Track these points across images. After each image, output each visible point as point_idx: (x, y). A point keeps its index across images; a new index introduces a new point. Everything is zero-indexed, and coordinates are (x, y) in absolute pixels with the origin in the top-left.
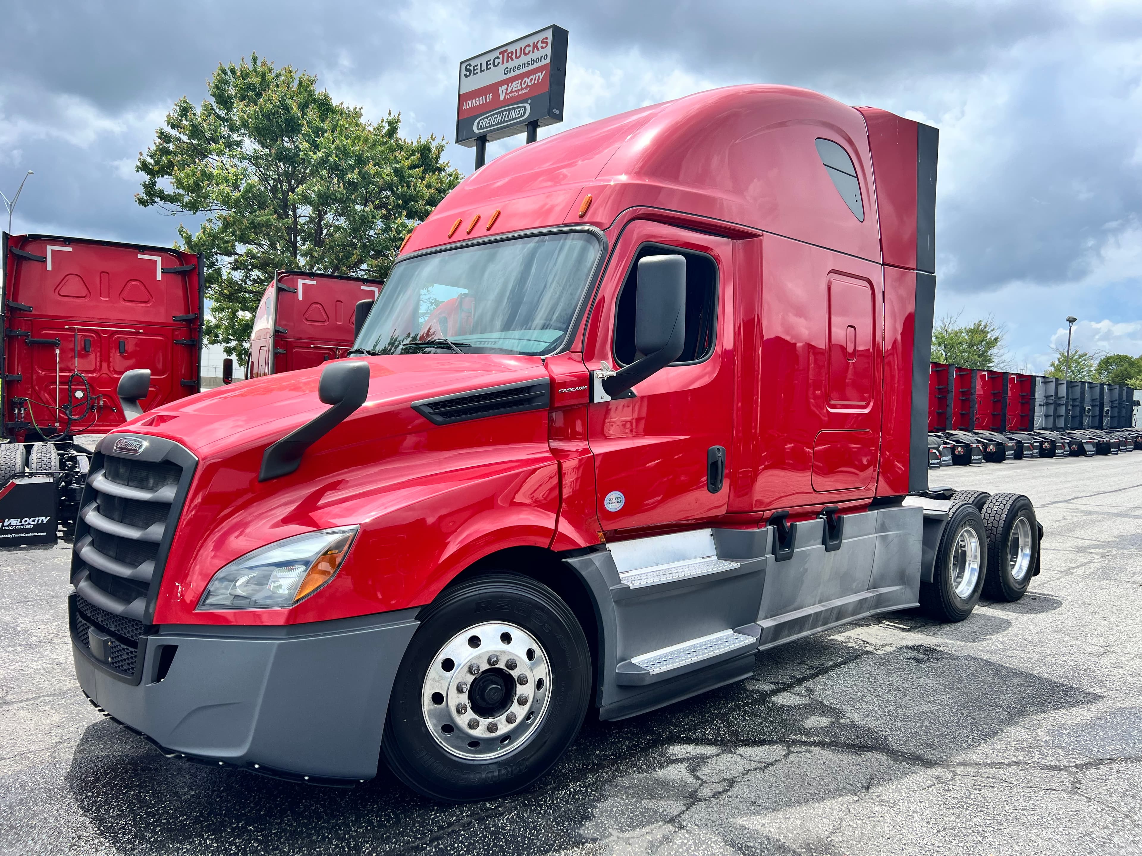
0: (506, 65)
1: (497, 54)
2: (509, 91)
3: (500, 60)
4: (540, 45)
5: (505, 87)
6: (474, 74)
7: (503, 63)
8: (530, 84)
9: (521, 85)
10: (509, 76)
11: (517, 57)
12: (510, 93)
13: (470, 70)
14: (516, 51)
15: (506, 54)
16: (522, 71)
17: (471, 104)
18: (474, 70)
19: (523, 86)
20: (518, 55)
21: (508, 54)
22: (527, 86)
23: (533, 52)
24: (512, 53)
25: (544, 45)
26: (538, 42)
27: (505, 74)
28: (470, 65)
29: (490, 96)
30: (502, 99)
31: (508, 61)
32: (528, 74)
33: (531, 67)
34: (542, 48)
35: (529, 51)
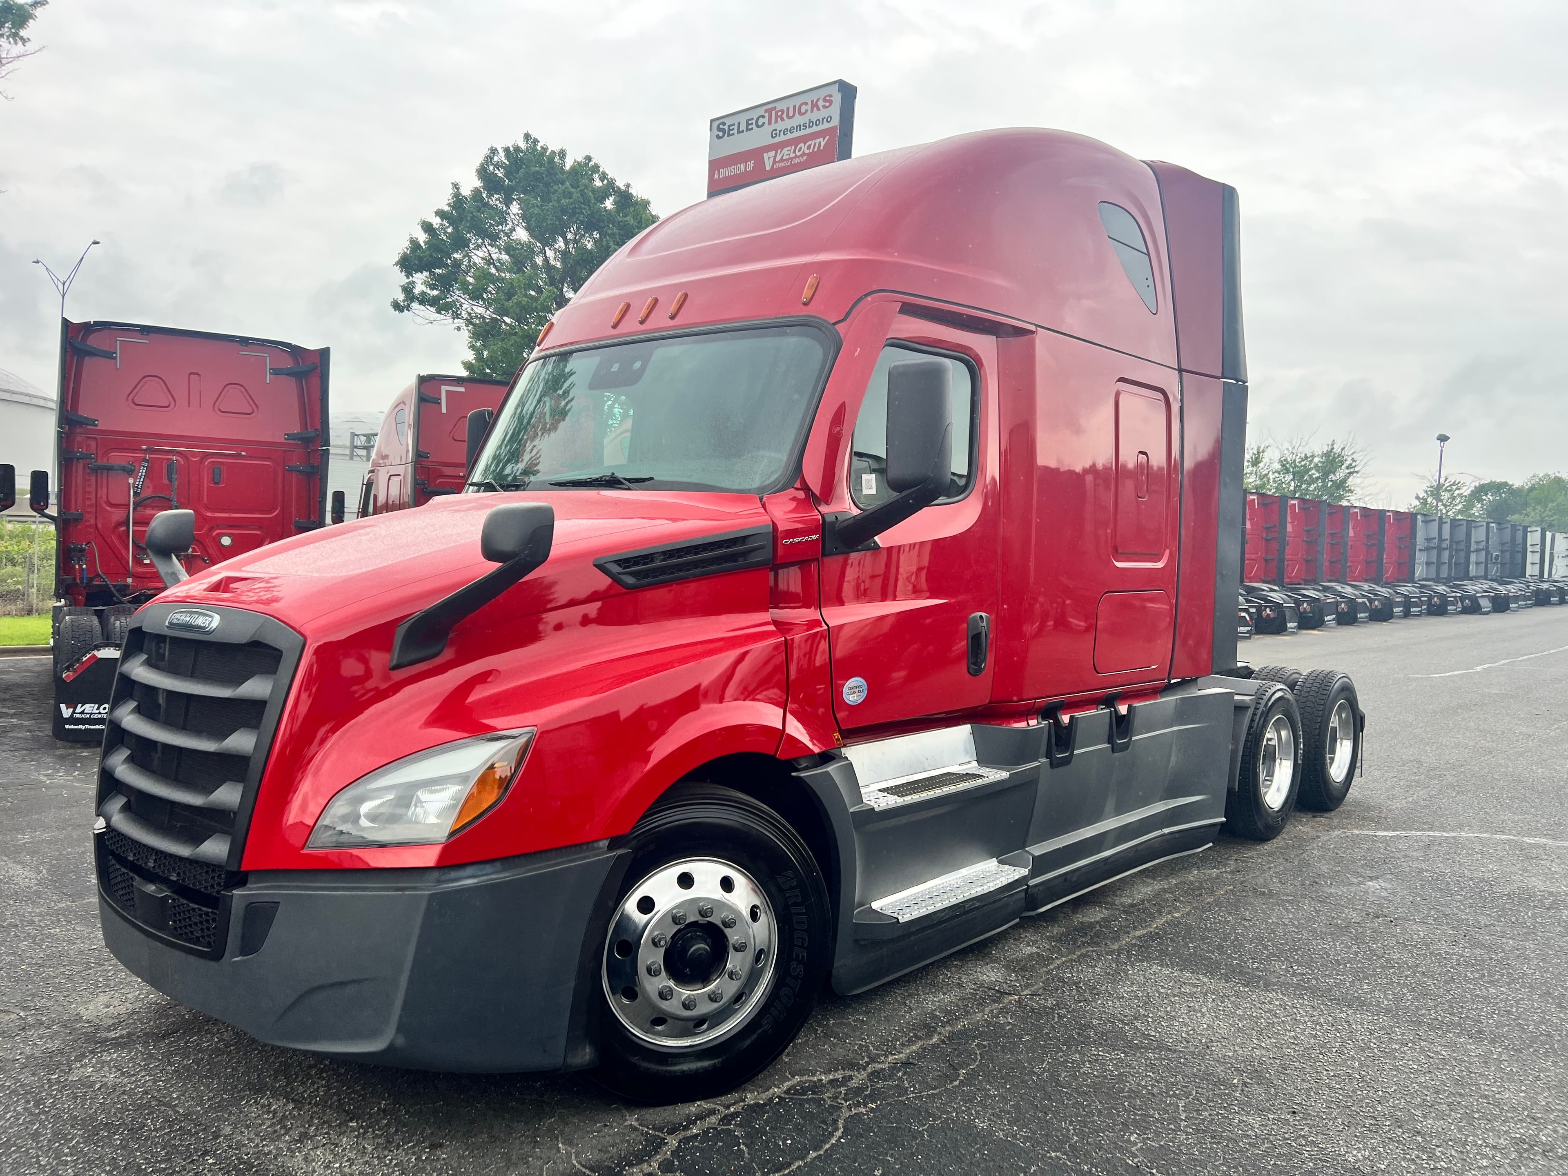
0: (774, 126)
1: (761, 111)
2: (778, 159)
3: (766, 120)
4: (821, 103)
5: (772, 153)
6: (729, 135)
7: (770, 123)
8: (807, 151)
9: (794, 152)
10: (778, 139)
11: (789, 117)
12: (778, 162)
13: (723, 131)
14: (788, 109)
15: (774, 112)
16: (796, 134)
17: (725, 172)
18: (729, 130)
19: (798, 154)
20: (791, 114)
21: (777, 113)
22: (804, 154)
23: (812, 111)
24: (783, 111)
25: (827, 104)
26: (818, 99)
27: (773, 137)
28: (724, 124)
29: (751, 165)
30: (768, 168)
31: (776, 122)
32: (804, 139)
33: (809, 131)
34: (824, 107)
35: (807, 111)
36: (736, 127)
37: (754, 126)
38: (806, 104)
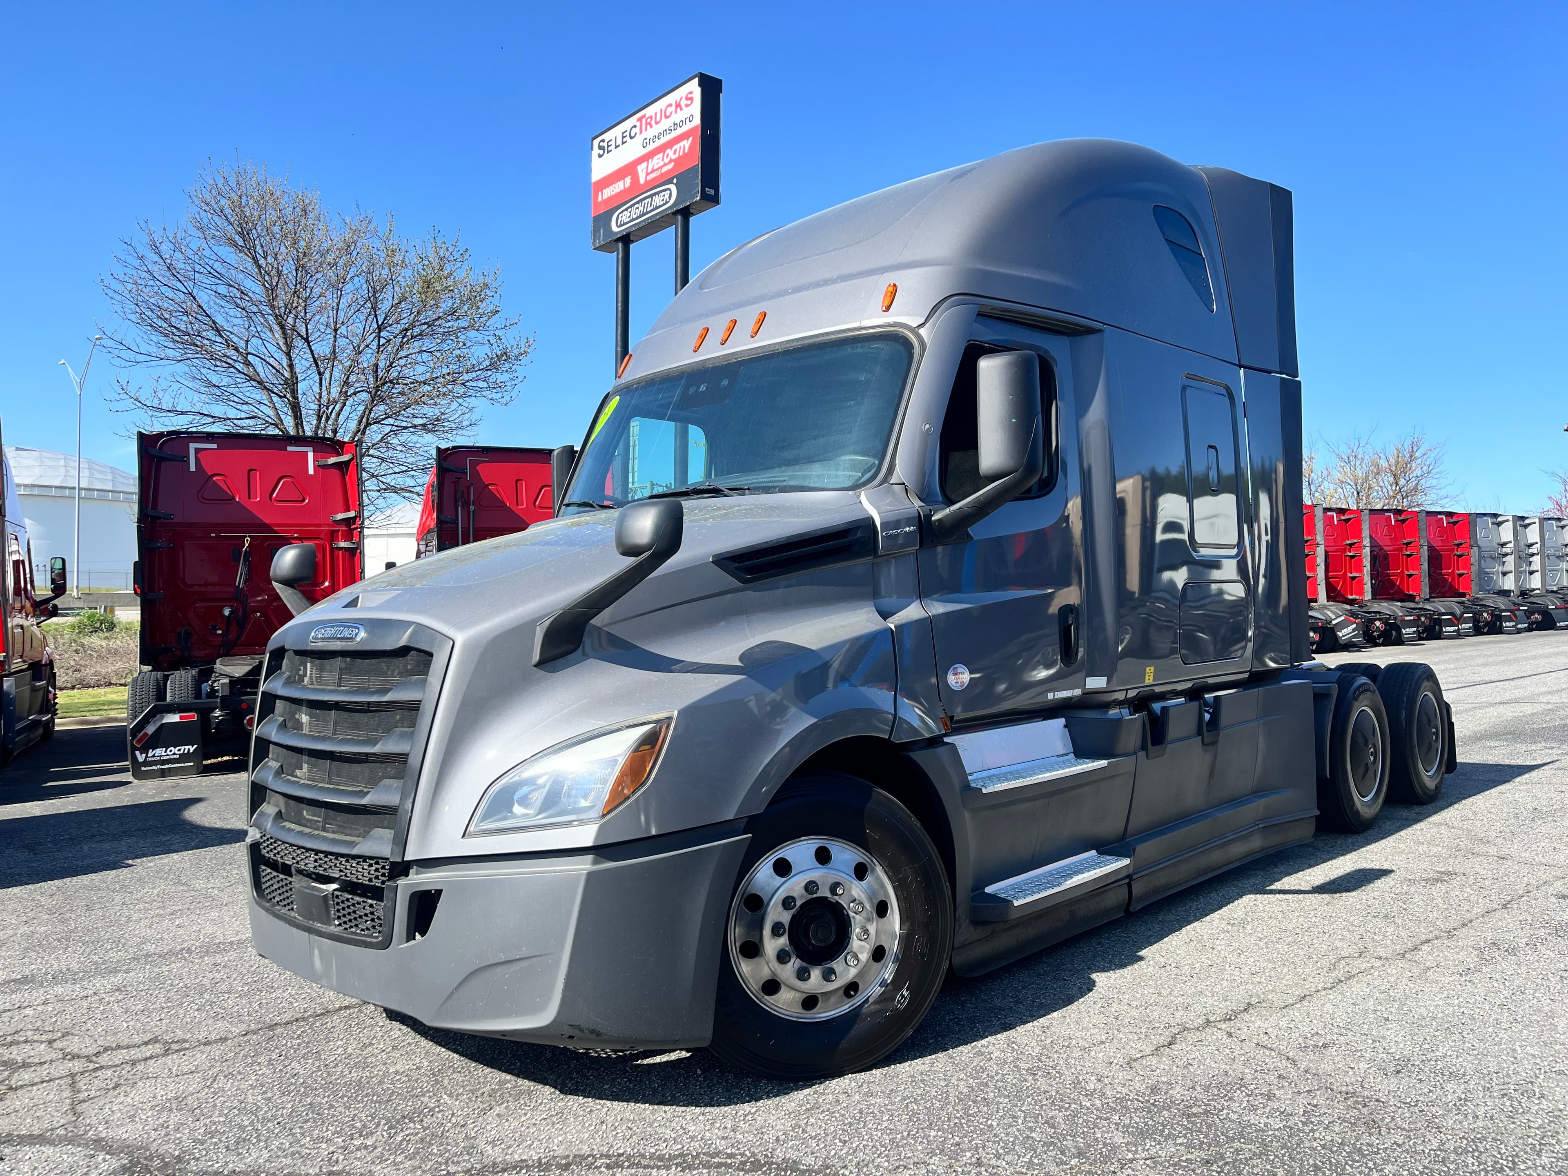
0: (645, 134)
1: (634, 121)
3: (637, 130)
4: (684, 102)
5: (644, 165)
6: (608, 152)
7: (641, 133)
8: (674, 157)
9: (663, 159)
10: (649, 149)
11: (657, 123)
12: (651, 173)
13: (603, 148)
14: (656, 114)
15: (644, 120)
16: (664, 140)
17: (607, 193)
18: (608, 146)
19: (666, 161)
20: (658, 120)
23: (676, 113)
24: (651, 117)
25: (689, 102)
26: (681, 98)
27: (644, 147)
28: (603, 141)
29: (628, 180)
30: (642, 181)
32: (670, 144)
33: (674, 134)
34: (687, 106)
35: (671, 113)
36: (613, 143)
37: (628, 138)
38: (670, 105)
